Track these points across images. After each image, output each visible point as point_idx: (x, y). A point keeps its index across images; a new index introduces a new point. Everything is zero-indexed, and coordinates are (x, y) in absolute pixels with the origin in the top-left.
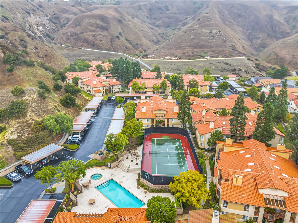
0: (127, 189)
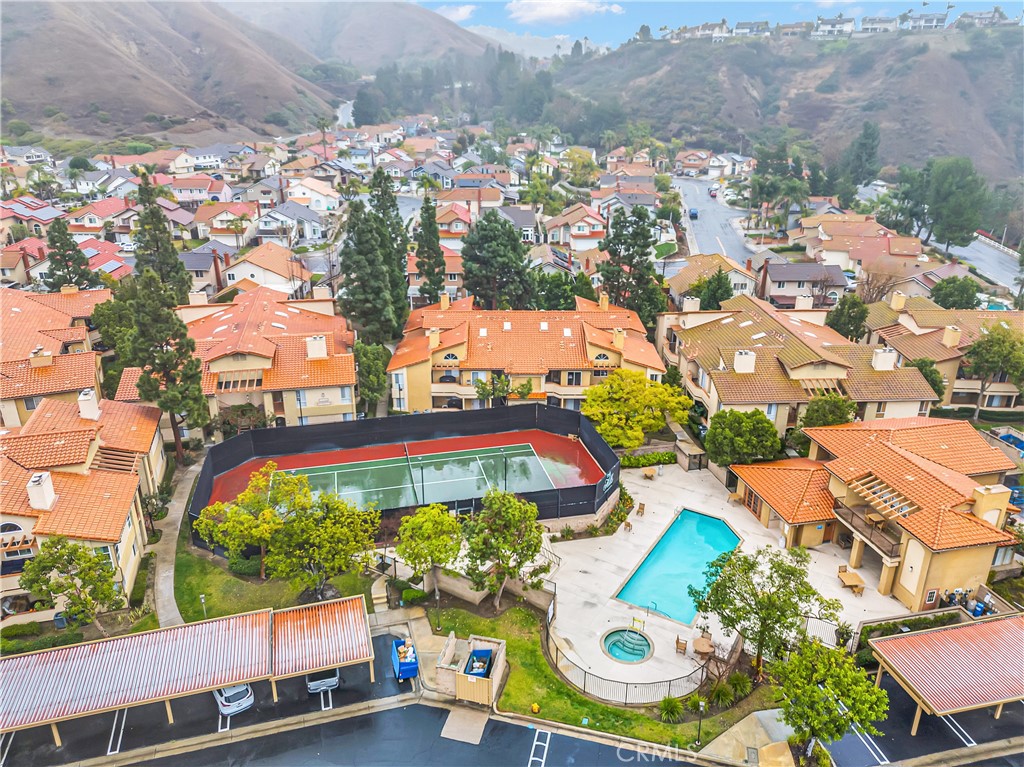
0: (644, 552)
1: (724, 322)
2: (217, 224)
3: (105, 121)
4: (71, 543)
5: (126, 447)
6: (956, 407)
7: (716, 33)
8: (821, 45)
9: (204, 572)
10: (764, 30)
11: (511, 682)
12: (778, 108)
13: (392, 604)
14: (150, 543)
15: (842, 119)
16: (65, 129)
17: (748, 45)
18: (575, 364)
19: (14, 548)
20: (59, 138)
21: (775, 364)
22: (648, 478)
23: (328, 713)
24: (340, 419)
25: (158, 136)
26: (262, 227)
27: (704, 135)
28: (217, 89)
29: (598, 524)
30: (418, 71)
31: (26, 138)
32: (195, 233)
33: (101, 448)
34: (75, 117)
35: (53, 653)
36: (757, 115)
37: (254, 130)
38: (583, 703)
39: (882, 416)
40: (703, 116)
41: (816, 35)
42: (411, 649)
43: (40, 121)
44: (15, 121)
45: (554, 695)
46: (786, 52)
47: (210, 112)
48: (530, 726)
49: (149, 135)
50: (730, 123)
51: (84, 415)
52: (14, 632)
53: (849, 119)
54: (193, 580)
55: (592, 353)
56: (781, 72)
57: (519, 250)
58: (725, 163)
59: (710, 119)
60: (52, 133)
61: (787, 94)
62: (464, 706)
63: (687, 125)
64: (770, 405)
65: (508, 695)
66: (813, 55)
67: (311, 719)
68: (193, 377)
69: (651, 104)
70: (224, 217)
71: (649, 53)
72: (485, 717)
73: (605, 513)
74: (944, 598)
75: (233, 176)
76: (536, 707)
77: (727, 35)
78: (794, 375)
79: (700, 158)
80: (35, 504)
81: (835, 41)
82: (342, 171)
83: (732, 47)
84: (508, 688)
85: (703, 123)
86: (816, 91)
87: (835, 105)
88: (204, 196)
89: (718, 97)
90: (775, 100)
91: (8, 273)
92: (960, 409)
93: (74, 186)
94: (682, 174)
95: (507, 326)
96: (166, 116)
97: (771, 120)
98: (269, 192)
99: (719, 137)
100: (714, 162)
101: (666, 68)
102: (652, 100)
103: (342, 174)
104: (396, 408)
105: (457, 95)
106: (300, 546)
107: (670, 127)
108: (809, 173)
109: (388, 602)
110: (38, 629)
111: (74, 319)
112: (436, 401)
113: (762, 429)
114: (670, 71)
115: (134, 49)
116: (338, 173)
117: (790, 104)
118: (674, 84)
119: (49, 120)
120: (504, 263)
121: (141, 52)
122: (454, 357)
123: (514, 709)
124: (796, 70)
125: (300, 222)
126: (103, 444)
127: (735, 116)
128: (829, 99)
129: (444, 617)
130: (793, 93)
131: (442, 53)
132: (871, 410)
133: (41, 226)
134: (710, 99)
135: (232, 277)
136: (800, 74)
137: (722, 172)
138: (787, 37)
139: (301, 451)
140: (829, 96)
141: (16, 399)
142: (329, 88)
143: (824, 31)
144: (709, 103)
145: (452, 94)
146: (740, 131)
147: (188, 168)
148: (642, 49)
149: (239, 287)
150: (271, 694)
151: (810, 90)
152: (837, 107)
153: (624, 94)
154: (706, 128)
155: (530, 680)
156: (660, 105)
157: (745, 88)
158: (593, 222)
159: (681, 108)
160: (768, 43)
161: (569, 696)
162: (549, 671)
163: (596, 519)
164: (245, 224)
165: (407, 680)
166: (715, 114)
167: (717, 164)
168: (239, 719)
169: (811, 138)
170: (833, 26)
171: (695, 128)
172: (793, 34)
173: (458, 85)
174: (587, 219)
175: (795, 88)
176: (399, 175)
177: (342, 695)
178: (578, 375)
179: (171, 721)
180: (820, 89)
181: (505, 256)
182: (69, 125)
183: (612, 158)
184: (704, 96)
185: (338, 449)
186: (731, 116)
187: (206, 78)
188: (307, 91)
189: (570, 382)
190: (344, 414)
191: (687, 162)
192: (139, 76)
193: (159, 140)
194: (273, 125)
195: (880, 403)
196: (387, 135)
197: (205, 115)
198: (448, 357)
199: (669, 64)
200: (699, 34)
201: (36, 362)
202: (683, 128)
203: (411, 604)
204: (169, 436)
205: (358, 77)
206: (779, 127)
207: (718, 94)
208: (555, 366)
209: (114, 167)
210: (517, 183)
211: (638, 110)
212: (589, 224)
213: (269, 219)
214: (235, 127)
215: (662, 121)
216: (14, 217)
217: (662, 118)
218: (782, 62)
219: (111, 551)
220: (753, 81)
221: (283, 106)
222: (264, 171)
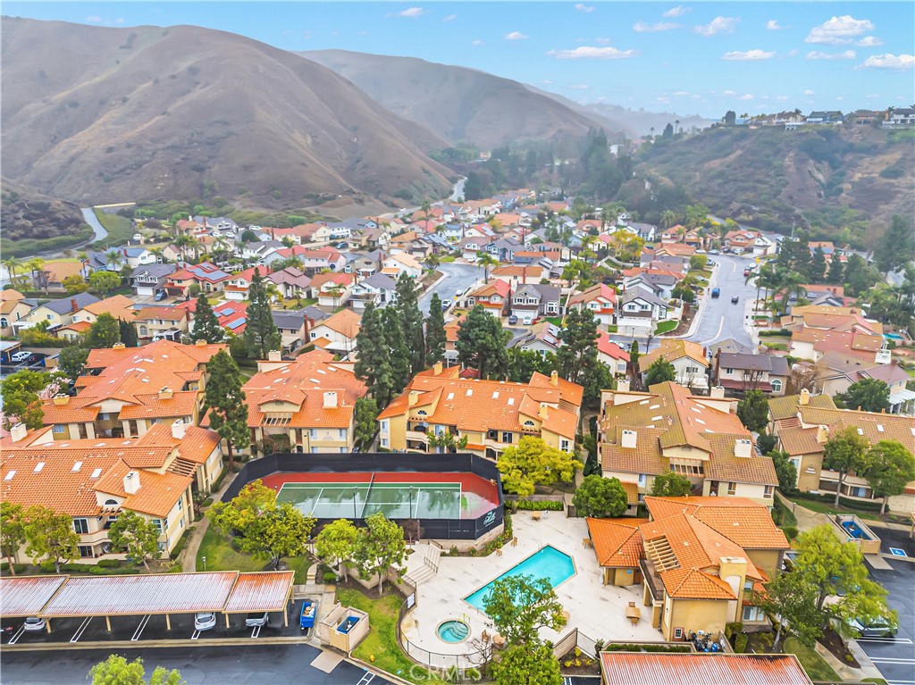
1: (641, 403)
2: (324, 290)
3: (277, 198)
4: (137, 515)
5: (192, 459)
6: (823, 492)
7: (791, 122)
8: (892, 133)
9: (218, 544)
10: (836, 120)
11: (367, 640)
12: (841, 190)
13: (318, 581)
14: (195, 521)
15: (902, 203)
16: (251, 203)
17: (819, 133)
18: (509, 427)
19: (113, 514)
20: (244, 210)
21: (655, 443)
22: (536, 519)
23: (254, 640)
24: (338, 451)
25: (311, 210)
26: (354, 293)
27: (760, 215)
28: (364, 170)
29: (477, 548)
30: (524, 153)
31: (223, 210)
32: (309, 294)
33: (177, 458)
34: (258, 195)
35: (117, 578)
36: (820, 195)
37: (385, 203)
38: (403, 661)
39: (734, 493)
40: (763, 197)
41: (888, 124)
42: (313, 610)
43: (235, 197)
44: (218, 197)
45: (389, 653)
46: (856, 139)
47: (354, 190)
48: (365, 669)
49: (307, 209)
50: (788, 204)
51: (175, 435)
52: (105, 564)
53: (908, 203)
54: (210, 547)
55: (523, 420)
56: (849, 157)
57: (496, 334)
58: (769, 243)
59: (769, 200)
60: (241, 207)
61: (851, 177)
62: (332, 650)
63: (747, 205)
64: (641, 475)
65: (361, 648)
66: (882, 142)
67: (242, 641)
68: (243, 415)
69: (719, 185)
70: (328, 284)
71: (727, 138)
72: (341, 659)
73: (486, 540)
74: (687, 636)
75: (355, 245)
76: (372, 657)
77: (802, 123)
78: (666, 453)
79: (747, 238)
80: (127, 490)
81: (907, 130)
82: (434, 244)
83: (802, 134)
84: (364, 644)
85: (763, 203)
86: (880, 176)
87: (897, 189)
88: (325, 264)
89: (780, 180)
90: (840, 183)
91: (176, 323)
92: (826, 495)
93: (241, 253)
94: (729, 251)
95: (470, 393)
96: (321, 194)
97: (833, 201)
98: (370, 263)
99: (775, 217)
100: (758, 242)
101: (739, 152)
102: (720, 181)
103: (434, 246)
104: (382, 446)
105: (555, 171)
106: (262, 534)
107: (731, 207)
108: (831, 261)
109: (316, 579)
110: (119, 563)
111: (199, 364)
112: (410, 444)
113: (612, 493)
114: (741, 156)
115: (309, 140)
116: (430, 246)
117: (853, 187)
118: (742, 167)
119: (239, 197)
120: (482, 344)
121: (315, 143)
122: (424, 413)
123: (361, 657)
124: (864, 155)
125: (382, 290)
126: (179, 455)
127: (795, 197)
128: (893, 184)
129: (345, 594)
130: (857, 176)
131: (552, 133)
132: (723, 488)
133: (211, 285)
134: (773, 183)
135: (314, 335)
136: (867, 159)
137: (766, 251)
138: (858, 126)
139: (308, 471)
140: (892, 181)
141: (146, 419)
142: (452, 167)
143: (896, 121)
144: (771, 186)
145: (551, 171)
146: (798, 211)
147: (325, 237)
148: (722, 133)
149: (315, 343)
150: (226, 624)
151: (873, 175)
152: (899, 192)
153: (698, 174)
154: (763, 208)
155: (379, 641)
156: (726, 186)
157: (810, 172)
158: (605, 301)
159: (745, 190)
160: (839, 130)
161: (398, 655)
162: (393, 638)
163: (477, 543)
164: (342, 290)
165: (306, 629)
166: (775, 196)
167: (761, 243)
168: (206, 634)
169: (869, 219)
170: (907, 115)
171: (754, 208)
172: (865, 122)
173: (557, 163)
174: (600, 299)
175: (859, 172)
176: (476, 249)
177: (266, 630)
178: (510, 435)
179: (169, 628)
180: (884, 174)
181: (484, 338)
182: (253, 201)
183: (666, 235)
184: (768, 179)
185: (332, 472)
186: (791, 197)
187: (358, 161)
188: (433, 171)
189: (505, 440)
190: (341, 448)
191: (734, 240)
192: (307, 163)
193: (313, 213)
194: (401, 199)
195: (730, 483)
196: (487, 209)
197: (351, 192)
198: (421, 412)
199: (742, 148)
200: (775, 121)
201: (163, 396)
202: (743, 208)
203: (330, 582)
204: (226, 452)
205: (477, 156)
206: (840, 208)
207: (781, 177)
208: (495, 427)
209: (273, 238)
210: (568, 258)
211: (706, 190)
212: (601, 303)
213: (359, 287)
214: (371, 201)
215: (726, 201)
216: (194, 278)
217: (726, 198)
218: (851, 148)
219: (162, 523)
220: (818, 165)
221: (411, 183)
222: (378, 241)
